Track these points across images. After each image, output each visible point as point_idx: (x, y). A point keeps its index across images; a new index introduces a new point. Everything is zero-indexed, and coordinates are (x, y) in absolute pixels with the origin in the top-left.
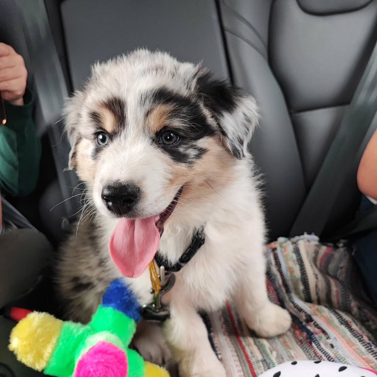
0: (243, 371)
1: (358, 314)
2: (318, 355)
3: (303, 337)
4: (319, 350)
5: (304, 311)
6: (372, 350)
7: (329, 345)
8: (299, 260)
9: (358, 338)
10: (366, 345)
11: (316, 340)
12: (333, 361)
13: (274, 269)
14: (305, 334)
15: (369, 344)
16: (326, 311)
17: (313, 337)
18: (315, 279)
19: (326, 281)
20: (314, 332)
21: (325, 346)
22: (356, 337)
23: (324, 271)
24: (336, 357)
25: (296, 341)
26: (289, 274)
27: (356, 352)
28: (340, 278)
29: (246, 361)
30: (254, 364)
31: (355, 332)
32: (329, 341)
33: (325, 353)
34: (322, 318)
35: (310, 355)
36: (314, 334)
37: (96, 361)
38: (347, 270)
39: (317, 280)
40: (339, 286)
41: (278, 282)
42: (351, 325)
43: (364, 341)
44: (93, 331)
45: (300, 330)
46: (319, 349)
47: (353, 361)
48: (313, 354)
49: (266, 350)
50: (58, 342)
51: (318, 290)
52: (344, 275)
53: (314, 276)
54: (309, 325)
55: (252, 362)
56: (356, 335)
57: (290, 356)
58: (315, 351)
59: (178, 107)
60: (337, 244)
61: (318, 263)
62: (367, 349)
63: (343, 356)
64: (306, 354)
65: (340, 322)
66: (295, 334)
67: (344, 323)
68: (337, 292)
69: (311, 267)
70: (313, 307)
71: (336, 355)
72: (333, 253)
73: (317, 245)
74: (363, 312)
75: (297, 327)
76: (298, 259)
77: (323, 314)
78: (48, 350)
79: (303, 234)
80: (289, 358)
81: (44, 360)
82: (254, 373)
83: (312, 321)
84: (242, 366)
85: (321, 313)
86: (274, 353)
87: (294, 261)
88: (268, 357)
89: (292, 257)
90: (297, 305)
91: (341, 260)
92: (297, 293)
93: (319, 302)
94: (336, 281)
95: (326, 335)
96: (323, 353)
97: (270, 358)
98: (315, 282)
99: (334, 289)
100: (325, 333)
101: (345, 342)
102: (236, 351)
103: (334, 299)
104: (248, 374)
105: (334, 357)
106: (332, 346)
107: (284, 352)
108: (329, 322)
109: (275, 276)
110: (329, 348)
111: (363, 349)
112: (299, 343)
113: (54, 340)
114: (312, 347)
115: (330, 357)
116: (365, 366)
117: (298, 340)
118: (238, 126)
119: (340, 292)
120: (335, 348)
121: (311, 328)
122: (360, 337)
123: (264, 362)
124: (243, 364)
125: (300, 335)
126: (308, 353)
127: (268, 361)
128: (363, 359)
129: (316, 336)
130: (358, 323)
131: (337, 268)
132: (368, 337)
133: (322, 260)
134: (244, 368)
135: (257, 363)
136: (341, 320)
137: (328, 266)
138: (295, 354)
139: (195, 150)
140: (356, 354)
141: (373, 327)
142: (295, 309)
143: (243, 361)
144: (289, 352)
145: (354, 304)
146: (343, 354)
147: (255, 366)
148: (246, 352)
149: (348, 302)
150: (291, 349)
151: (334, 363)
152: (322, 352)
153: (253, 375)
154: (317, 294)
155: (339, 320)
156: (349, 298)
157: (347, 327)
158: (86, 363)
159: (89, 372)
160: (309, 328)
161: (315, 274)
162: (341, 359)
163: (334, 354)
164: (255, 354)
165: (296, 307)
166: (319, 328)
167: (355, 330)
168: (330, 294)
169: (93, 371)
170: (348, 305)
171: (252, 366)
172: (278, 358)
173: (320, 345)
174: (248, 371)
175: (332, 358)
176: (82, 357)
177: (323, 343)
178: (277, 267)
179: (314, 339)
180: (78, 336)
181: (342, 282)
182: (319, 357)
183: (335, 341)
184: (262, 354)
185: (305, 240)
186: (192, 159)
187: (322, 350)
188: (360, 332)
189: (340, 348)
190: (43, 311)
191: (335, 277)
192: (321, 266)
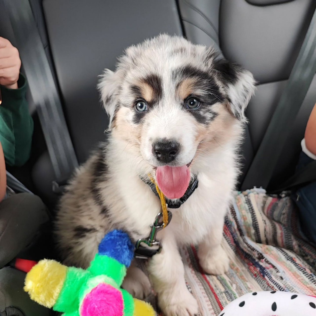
0: (210, 301)
1: (299, 251)
2: (270, 286)
3: (257, 271)
4: (271, 282)
5: (256, 250)
6: (314, 280)
7: (279, 277)
8: (251, 209)
9: (302, 271)
10: (309, 276)
11: (268, 274)
12: (283, 291)
13: (231, 217)
14: (258, 269)
15: (311, 275)
16: (274, 250)
17: (266, 272)
18: (264, 224)
19: (272, 226)
20: (266, 267)
21: (276, 278)
22: (300, 270)
23: (271, 217)
24: (286, 287)
25: (251, 275)
26: (242, 221)
27: (302, 282)
28: (283, 222)
29: (212, 293)
30: (218, 295)
31: (299, 266)
32: (279, 274)
33: (276, 284)
34: (271, 255)
35: (264, 286)
36: (266, 269)
37: (100, 299)
38: (287, 215)
39: (266, 225)
40: (283, 229)
41: (234, 227)
42: (296, 260)
43: (307, 273)
44: (93, 275)
45: (254, 266)
46: (271, 280)
47: (300, 290)
48: (266, 285)
49: (227, 283)
50: (65, 284)
51: (266, 232)
52: (286, 220)
53: (263, 222)
54: (261, 262)
55: (217, 293)
56: (300, 268)
57: (247, 287)
58: (268, 283)
59: (200, 80)
60: (280, 195)
61: (266, 211)
62: (310, 279)
63: (291, 286)
64: (260, 285)
65: (286, 259)
66: (250, 269)
67: (290, 259)
68: (281, 234)
69: (260, 215)
70: (264, 247)
71: (286, 285)
72: (277, 202)
73: (264, 197)
74: (303, 249)
75: (251, 264)
76: (249, 209)
77: (272, 252)
78: (57, 292)
79: (253, 188)
80: (247, 289)
81: (54, 299)
82: (219, 302)
83: (264, 258)
84: (209, 297)
85: (270, 252)
86: (234, 286)
87: (246, 210)
88: (229, 289)
89: (245, 207)
90: (250, 246)
91: (283, 208)
92: (249, 236)
93: (267, 243)
94: (280, 224)
95: (276, 269)
96: (275, 284)
97: (231, 290)
98: (264, 227)
99: (279, 231)
100: (275, 268)
101: (292, 275)
102: (202, 285)
103: (279, 240)
104: (214, 303)
105: (284, 287)
106: (282, 278)
107: (242, 284)
108: (277, 259)
109: (231, 222)
110: (279, 280)
111: (307, 280)
112: (254, 277)
113: (61, 283)
114: (265, 279)
115: (280, 287)
116: (310, 293)
117: (252, 274)
118: (238, 95)
119: (283, 234)
120: (284, 280)
121: (263, 264)
122: (304, 270)
123: (227, 293)
124: (209, 296)
125: (254, 270)
126: (262, 284)
127: (230, 292)
128: (308, 287)
129: (268, 270)
130: (300, 259)
131: (281, 214)
132: (310, 270)
133: (268, 208)
134: (211, 298)
135: (221, 294)
136: (287, 257)
137: (273, 213)
138: (251, 286)
139: (211, 113)
140: (302, 284)
141: (312, 261)
142: (249, 249)
143: (210, 293)
144: (246, 284)
145: (295, 243)
146: (292, 284)
147: (219, 297)
148: (211, 285)
149: (291, 242)
150: (247, 281)
151: (284, 292)
152: (273, 283)
153: (218, 304)
154: (265, 236)
155: (286, 257)
156: (291, 238)
157: (292, 262)
158: (91, 302)
159: (94, 308)
160: (261, 264)
161: (264, 220)
162: (290, 288)
163: (284, 285)
164: (219, 287)
165: (249, 247)
166: (270, 264)
167: (299, 265)
168: (276, 235)
169: (98, 307)
170: (290, 244)
171: (217, 297)
172: (237, 290)
173: (271, 278)
174: (214, 301)
175: (282, 288)
176: (86, 296)
177: (274, 276)
178: (233, 215)
179: (266, 273)
180: (81, 279)
181: (284, 226)
182: (272, 287)
183: (284, 273)
184: (224, 287)
185: (255, 193)
186: (208, 120)
187: (273, 282)
188: (303, 266)
189: (288, 279)
190: (51, 259)
191: (279, 222)
192: (267, 213)
